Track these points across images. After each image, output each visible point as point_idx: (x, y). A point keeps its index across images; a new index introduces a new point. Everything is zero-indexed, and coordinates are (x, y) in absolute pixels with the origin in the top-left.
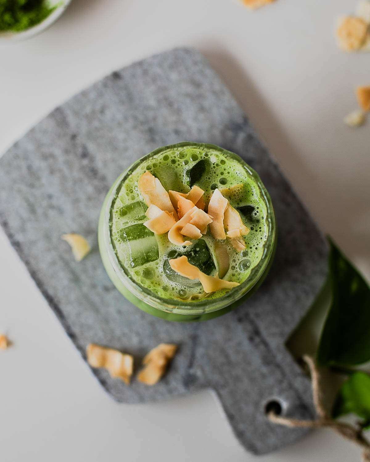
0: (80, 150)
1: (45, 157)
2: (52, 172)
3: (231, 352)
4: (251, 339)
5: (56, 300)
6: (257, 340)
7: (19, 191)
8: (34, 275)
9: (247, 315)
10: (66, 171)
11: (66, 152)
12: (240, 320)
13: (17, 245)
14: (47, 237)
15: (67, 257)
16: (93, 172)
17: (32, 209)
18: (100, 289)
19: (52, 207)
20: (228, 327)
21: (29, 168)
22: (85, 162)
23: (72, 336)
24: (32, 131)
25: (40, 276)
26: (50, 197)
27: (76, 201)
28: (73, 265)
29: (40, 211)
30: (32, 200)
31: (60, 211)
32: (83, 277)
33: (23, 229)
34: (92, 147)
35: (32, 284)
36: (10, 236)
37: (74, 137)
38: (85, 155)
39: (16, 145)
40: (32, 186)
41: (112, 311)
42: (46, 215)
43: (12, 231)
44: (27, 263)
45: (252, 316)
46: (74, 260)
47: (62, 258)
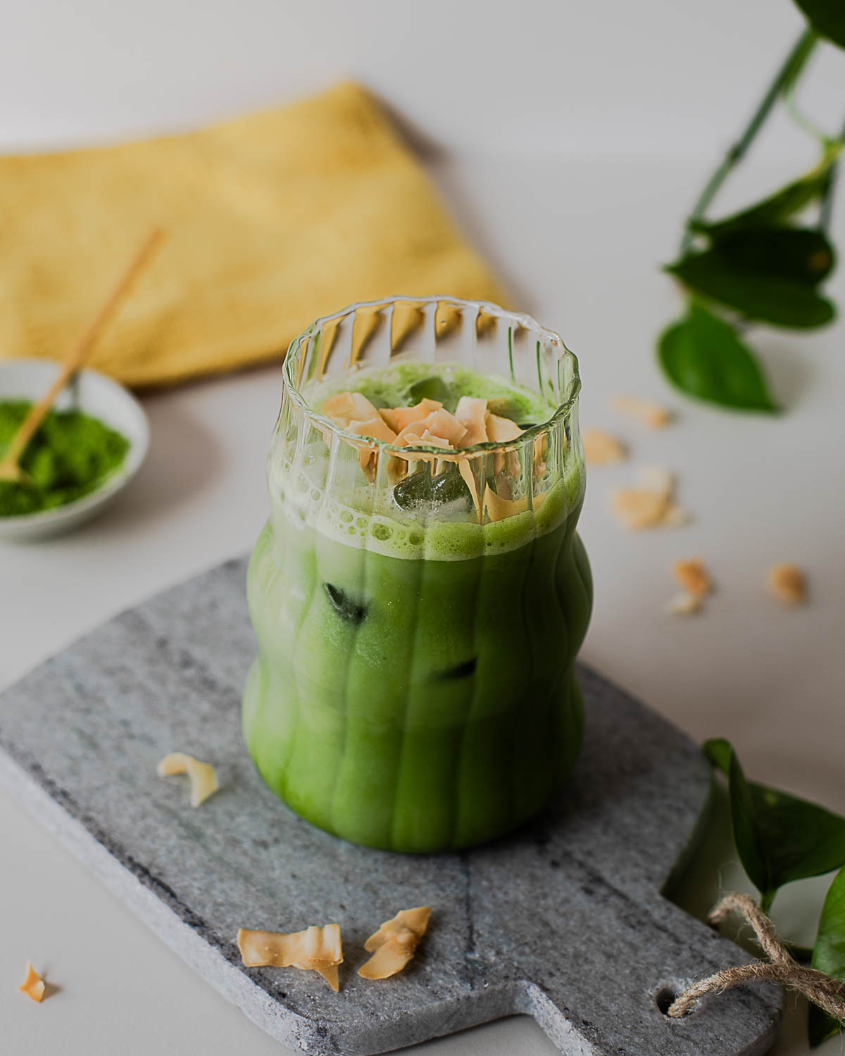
0: (177, 659)
1: (110, 672)
2: (125, 690)
3: (551, 917)
4: (588, 892)
5: (154, 871)
6: (602, 891)
7: (62, 720)
8: (102, 837)
9: (567, 855)
10: (153, 687)
11: (151, 661)
12: (555, 864)
13: (63, 796)
14: (126, 778)
15: (171, 804)
16: (209, 685)
17: (91, 743)
18: (247, 845)
19: (131, 737)
20: (533, 878)
21: (80, 689)
22: (190, 672)
23: (197, 924)
24: (83, 640)
25: (116, 837)
26: (125, 723)
27: (179, 725)
28: (185, 814)
29: (106, 744)
30: (88, 730)
31: (150, 741)
32: (210, 831)
33: (74, 771)
34: (198, 653)
35: (101, 851)
36: (48, 784)
37: (162, 643)
38: (187, 662)
39: (50, 661)
40: (87, 711)
41: (279, 875)
42: (119, 750)
43: (50, 777)
44: (87, 820)
45: (579, 856)
46: (187, 807)
47: (158, 806)
